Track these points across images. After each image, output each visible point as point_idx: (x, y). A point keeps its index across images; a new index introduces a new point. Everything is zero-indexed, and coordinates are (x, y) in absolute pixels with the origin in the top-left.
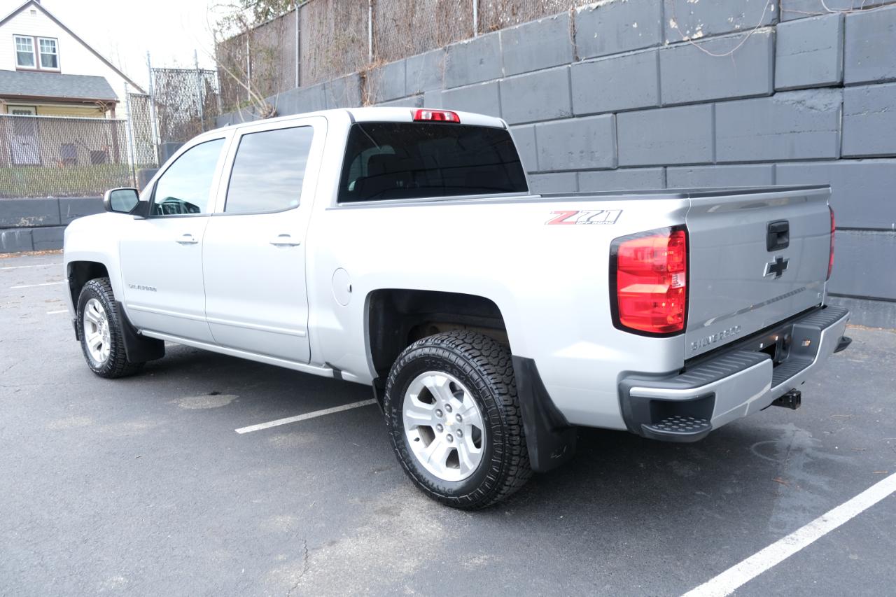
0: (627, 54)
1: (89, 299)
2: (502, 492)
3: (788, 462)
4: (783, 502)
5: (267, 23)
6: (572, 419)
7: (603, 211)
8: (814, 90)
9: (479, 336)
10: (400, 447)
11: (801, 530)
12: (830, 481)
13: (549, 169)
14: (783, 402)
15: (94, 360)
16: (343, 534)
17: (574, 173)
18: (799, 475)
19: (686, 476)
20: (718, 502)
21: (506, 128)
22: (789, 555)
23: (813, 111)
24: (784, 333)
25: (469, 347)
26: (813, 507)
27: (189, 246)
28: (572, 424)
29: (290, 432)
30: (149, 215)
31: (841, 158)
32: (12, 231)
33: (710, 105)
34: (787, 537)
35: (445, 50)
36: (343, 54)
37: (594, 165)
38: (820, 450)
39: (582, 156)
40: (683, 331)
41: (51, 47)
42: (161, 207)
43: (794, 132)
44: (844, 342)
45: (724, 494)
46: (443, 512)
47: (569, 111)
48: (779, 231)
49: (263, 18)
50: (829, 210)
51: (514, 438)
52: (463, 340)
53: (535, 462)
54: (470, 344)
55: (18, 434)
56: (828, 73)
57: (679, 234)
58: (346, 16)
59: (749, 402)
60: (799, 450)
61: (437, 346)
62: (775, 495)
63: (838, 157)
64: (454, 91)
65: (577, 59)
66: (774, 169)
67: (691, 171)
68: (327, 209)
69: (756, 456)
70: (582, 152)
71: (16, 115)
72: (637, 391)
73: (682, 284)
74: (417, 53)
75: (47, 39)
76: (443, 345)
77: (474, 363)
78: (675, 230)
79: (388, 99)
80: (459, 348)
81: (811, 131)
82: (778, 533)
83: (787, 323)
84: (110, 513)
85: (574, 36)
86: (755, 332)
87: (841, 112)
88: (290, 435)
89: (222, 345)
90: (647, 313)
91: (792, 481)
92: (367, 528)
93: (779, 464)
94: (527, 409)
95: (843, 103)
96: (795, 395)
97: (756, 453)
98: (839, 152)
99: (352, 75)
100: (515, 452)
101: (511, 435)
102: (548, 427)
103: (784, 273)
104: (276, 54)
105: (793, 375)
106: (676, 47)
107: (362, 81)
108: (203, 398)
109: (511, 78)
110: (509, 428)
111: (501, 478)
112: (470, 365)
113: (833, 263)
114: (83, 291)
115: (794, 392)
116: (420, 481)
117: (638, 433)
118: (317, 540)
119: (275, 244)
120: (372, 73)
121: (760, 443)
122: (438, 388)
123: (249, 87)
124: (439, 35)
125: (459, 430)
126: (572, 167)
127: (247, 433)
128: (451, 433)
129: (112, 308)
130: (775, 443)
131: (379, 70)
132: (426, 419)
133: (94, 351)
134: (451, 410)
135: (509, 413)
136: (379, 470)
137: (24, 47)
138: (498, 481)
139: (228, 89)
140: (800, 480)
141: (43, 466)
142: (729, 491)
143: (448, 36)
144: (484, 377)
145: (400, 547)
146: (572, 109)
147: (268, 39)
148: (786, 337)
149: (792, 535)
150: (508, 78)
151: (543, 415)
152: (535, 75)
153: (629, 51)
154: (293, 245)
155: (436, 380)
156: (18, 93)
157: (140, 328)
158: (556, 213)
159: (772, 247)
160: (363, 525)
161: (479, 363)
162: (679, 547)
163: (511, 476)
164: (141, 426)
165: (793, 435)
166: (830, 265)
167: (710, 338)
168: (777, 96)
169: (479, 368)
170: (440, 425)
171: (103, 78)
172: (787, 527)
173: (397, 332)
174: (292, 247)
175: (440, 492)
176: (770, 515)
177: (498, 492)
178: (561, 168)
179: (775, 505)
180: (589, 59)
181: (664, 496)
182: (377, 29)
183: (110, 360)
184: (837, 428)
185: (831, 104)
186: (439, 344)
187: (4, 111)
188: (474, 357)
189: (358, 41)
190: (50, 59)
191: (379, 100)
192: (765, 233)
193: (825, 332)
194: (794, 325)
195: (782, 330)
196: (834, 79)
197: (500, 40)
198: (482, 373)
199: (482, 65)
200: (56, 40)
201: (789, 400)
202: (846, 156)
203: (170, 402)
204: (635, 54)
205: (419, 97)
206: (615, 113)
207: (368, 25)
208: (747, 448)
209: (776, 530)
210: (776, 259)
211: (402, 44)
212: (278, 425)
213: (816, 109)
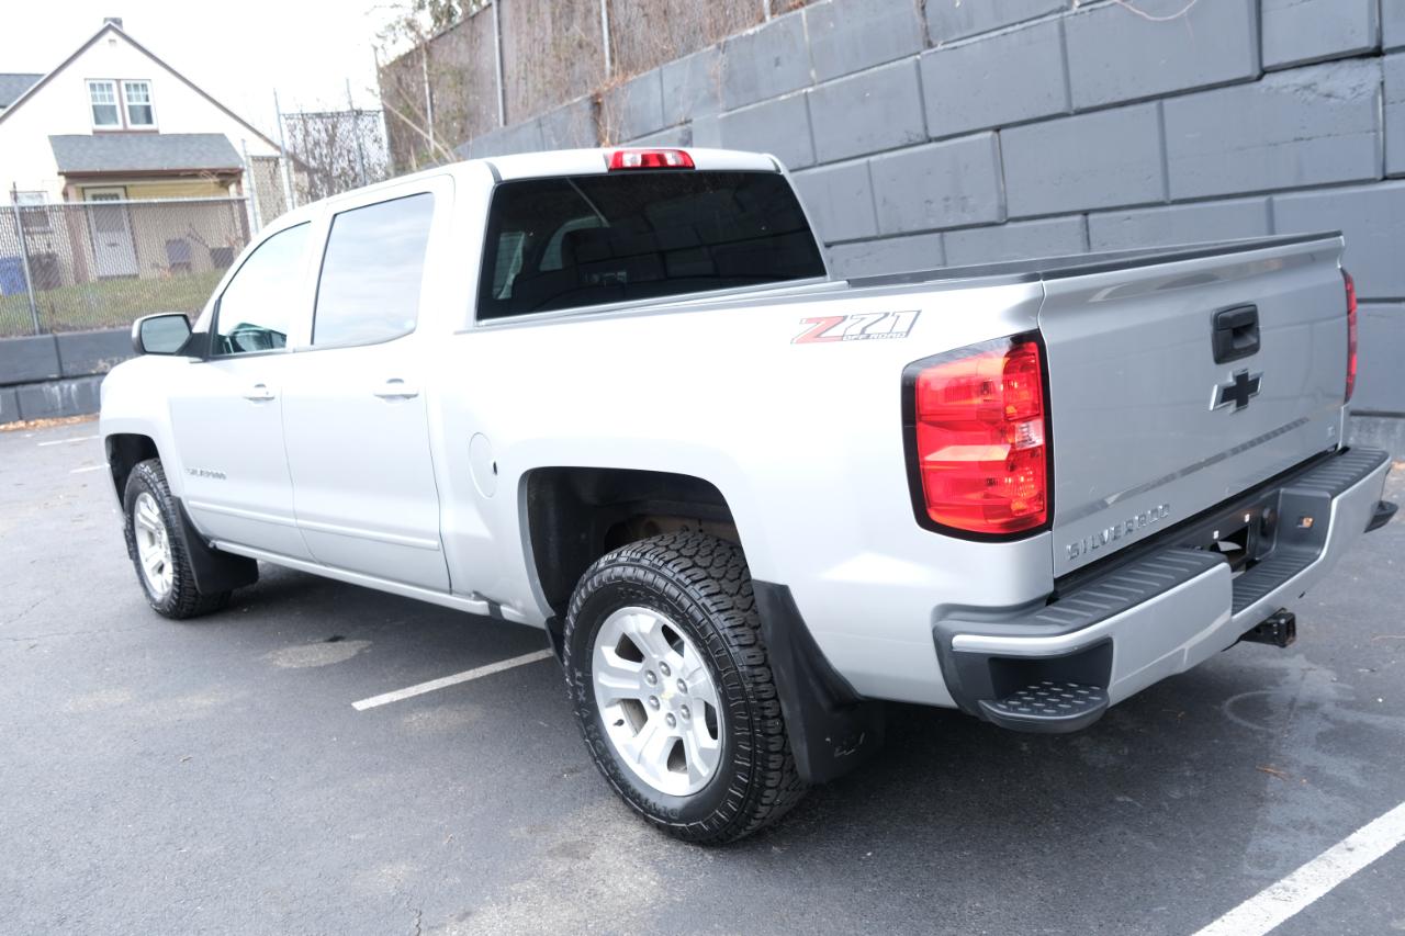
0: (1010, 29)
1: (138, 494)
2: (758, 816)
3: (1289, 731)
4: (1275, 814)
5: (452, 29)
6: (863, 689)
7: (887, 315)
8: (1330, 65)
9: (709, 542)
10: (592, 736)
11: (1304, 869)
12: (1364, 768)
13: (895, 231)
14: (1262, 634)
15: (154, 590)
16: (488, 898)
17: (937, 235)
18: (1306, 756)
19: (1101, 766)
20: (1155, 815)
21: (779, 170)
22: (1277, 924)
23: (1332, 100)
24: (1263, 506)
25: (687, 563)
26: (1330, 822)
27: (262, 405)
28: (866, 697)
29: (439, 704)
30: (211, 355)
31: (1385, 178)
32: (87, 380)
33: (1153, 105)
34: (1276, 885)
35: (719, 47)
36: (567, 68)
37: (968, 219)
38: (1349, 706)
39: (947, 206)
40: (1048, 526)
41: (141, 93)
42: (228, 340)
43: (1302, 139)
44: (1383, 512)
45: (1167, 801)
46: (665, 849)
47: (920, 130)
48: (1234, 326)
49: (444, 22)
50: (1341, 277)
51: (770, 723)
52: (678, 551)
53: (804, 768)
54: (691, 557)
55: (11, 723)
56: (1353, 32)
57: (1026, 350)
58: (568, 6)
59: (1187, 646)
60: (1312, 706)
61: (633, 563)
62: (1260, 799)
63: (1380, 177)
64: (739, 114)
65: (930, 45)
66: (1270, 207)
67: (1129, 218)
68: (457, 333)
69: (1231, 722)
70: (947, 199)
71: (98, 202)
72: (964, 641)
73: (1039, 440)
74: (679, 57)
75: (136, 82)
76: (645, 562)
77: (694, 592)
78: (1019, 341)
79: (637, 135)
80: (670, 565)
81: (1329, 135)
82: (1261, 878)
83: (1269, 487)
84: (116, 865)
85: (923, 8)
86: (1205, 511)
87: (1380, 98)
88: (438, 710)
89: (325, 564)
90: (975, 496)
91: (1294, 770)
92: (530, 885)
93: (1271, 737)
94: (784, 674)
95: (1382, 83)
96: (1283, 621)
97: (1231, 716)
98: (1380, 169)
99: (580, 100)
100: (772, 748)
101: (764, 718)
102: (824, 704)
103: (1253, 402)
104: (467, 76)
105: (1279, 585)
106: (1091, 10)
107: (596, 108)
108: (314, 648)
109: (826, 84)
110: (760, 705)
111: (754, 793)
112: (687, 595)
113: (1357, 370)
114: (129, 481)
115: (1281, 616)
116: (627, 794)
117: (977, 715)
118: (441, 909)
119: (383, 397)
120: (611, 94)
121: (1239, 696)
122: (642, 635)
123: (431, 133)
124: (711, 25)
125: (685, 707)
126: (933, 224)
127: (371, 709)
128: (672, 712)
129: (169, 507)
130: (1266, 696)
131: (621, 89)
132: (631, 688)
133: (154, 575)
134: (668, 673)
135: (759, 679)
136: (571, 771)
137: (103, 97)
138: (749, 798)
139: (400, 138)
140: (1308, 768)
141: (33, 781)
142: (1176, 794)
143: (726, 23)
144: (711, 617)
145: (578, 922)
146: (926, 128)
147: (455, 54)
148: (1266, 514)
149: (1285, 882)
150: (821, 86)
151: (812, 683)
152: (863, 77)
153: (1013, 25)
154: (408, 397)
155: (640, 622)
156: (96, 167)
157: (212, 538)
158: (810, 320)
159: (1223, 354)
160: (523, 879)
161: (703, 593)
162: (1073, 911)
163: (771, 788)
164: (205, 702)
165: (1303, 678)
166: (1350, 375)
167: (1106, 534)
168: (1267, 79)
169: (703, 600)
170: (654, 698)
171: (222, 136)
172: (1278, 863)
173: (583, 536)
174: (407, 400)
175: (657, 814)
176: (1247, 841)
177: (749, 817)
178: (916, 227)
179: (1259, 818)
180: (949, 42)
181: (1057, 807)
182: (616, 23)
183: (174, 591)
184: (1384, 662)
185: (1361, 86)
186: (639, 560)
187: (78, 196)
188: (694, 582)
189: (588, 45)
190: (141, 114)
191: (624, 137)
192: (1207, 330)
193: (1340, 502)
194: (1282, 490)
195: (1257, 502)
196: (1365, 42)
197: (805, 24)
198: (708, 610)
199: (779, 68)
200: (148, 83)
201: (1275, 630)
202: (1393, 174)
203: (260, 659)
204: (1024, 29)
205: (684, 127)
206: (997, 129)
207: (601, 17)
208: (1216, 707)
209: (1256, 872)
210: (1234, 377)
211: (656, 44)
212: (423, 691)
213: (1336, 97)
